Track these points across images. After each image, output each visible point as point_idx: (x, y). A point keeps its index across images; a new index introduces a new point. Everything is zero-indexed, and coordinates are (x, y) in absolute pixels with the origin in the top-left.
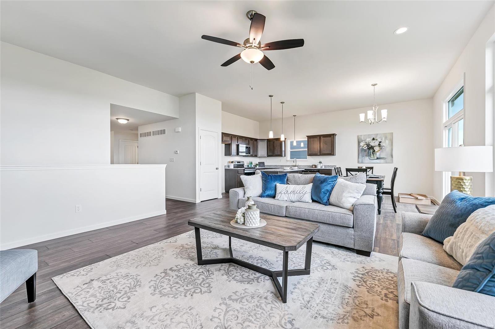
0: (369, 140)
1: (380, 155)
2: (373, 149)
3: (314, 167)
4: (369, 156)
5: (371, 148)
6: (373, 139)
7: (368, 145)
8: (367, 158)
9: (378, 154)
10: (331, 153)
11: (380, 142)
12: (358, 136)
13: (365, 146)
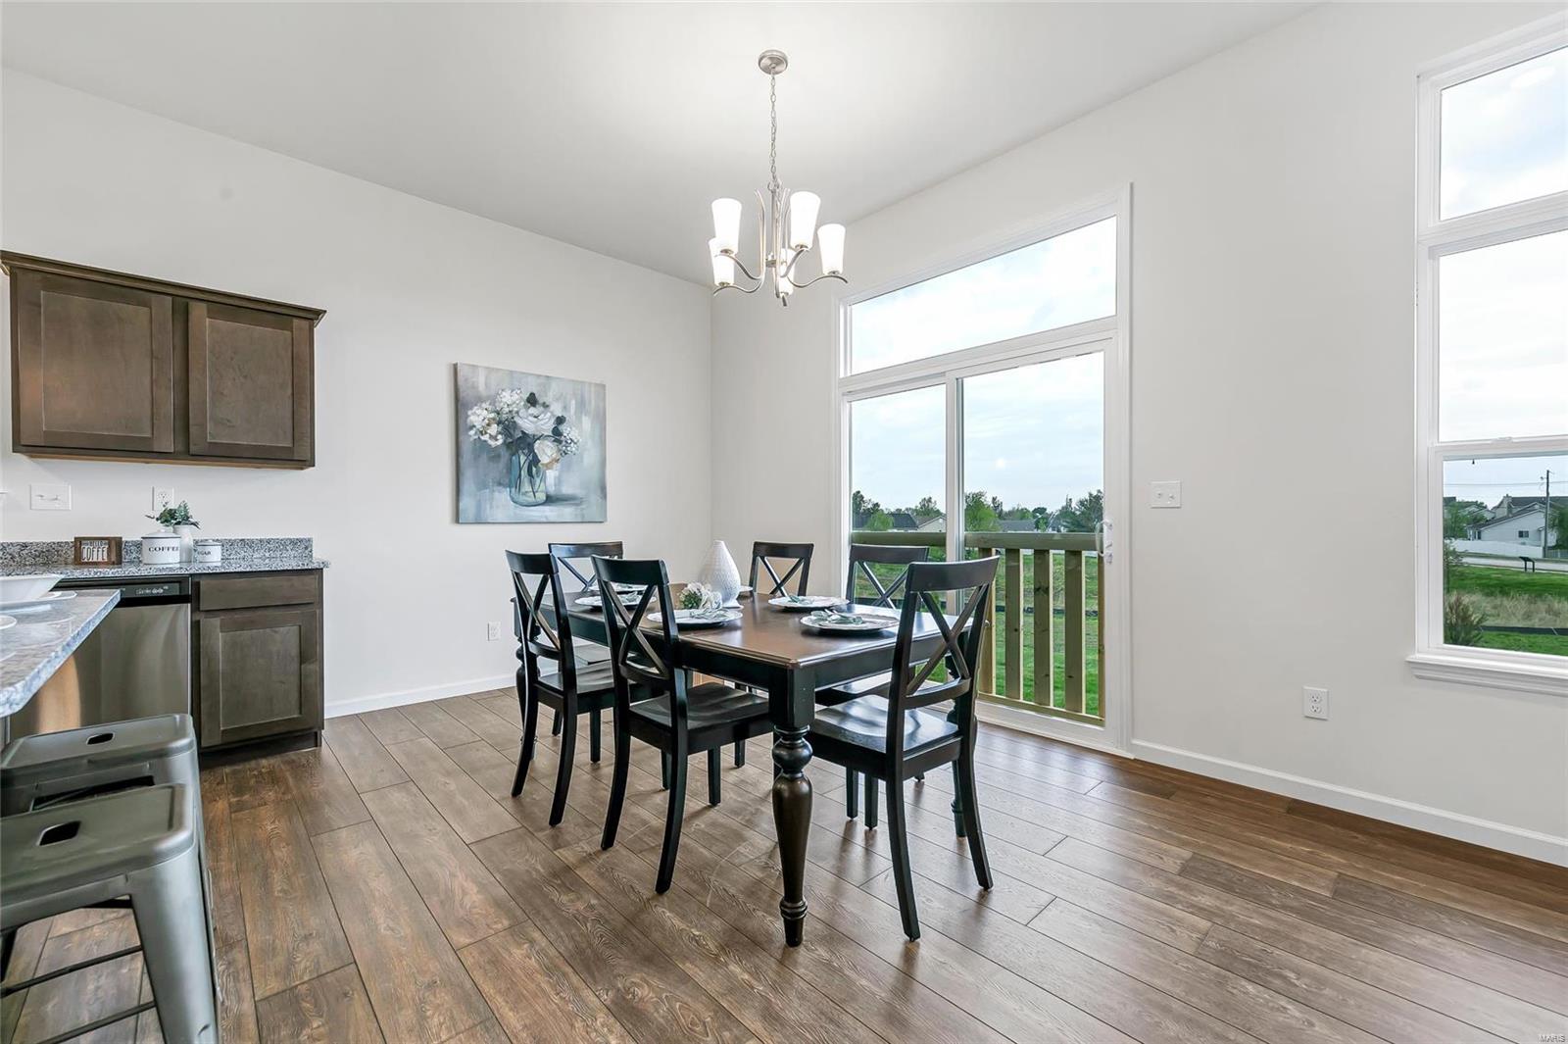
0: (511, 399)
1: (559, 481)
2: (530, 447)
3: (100, 554)
4: (510, 487)
5: (520, 442)
6: (532, 400)
7: (508, 426)
8: (503, 496)
9: (551, 475)
10: (290, 450)
11: (560, 420)
12: (455, 366)
13: (494, 429)
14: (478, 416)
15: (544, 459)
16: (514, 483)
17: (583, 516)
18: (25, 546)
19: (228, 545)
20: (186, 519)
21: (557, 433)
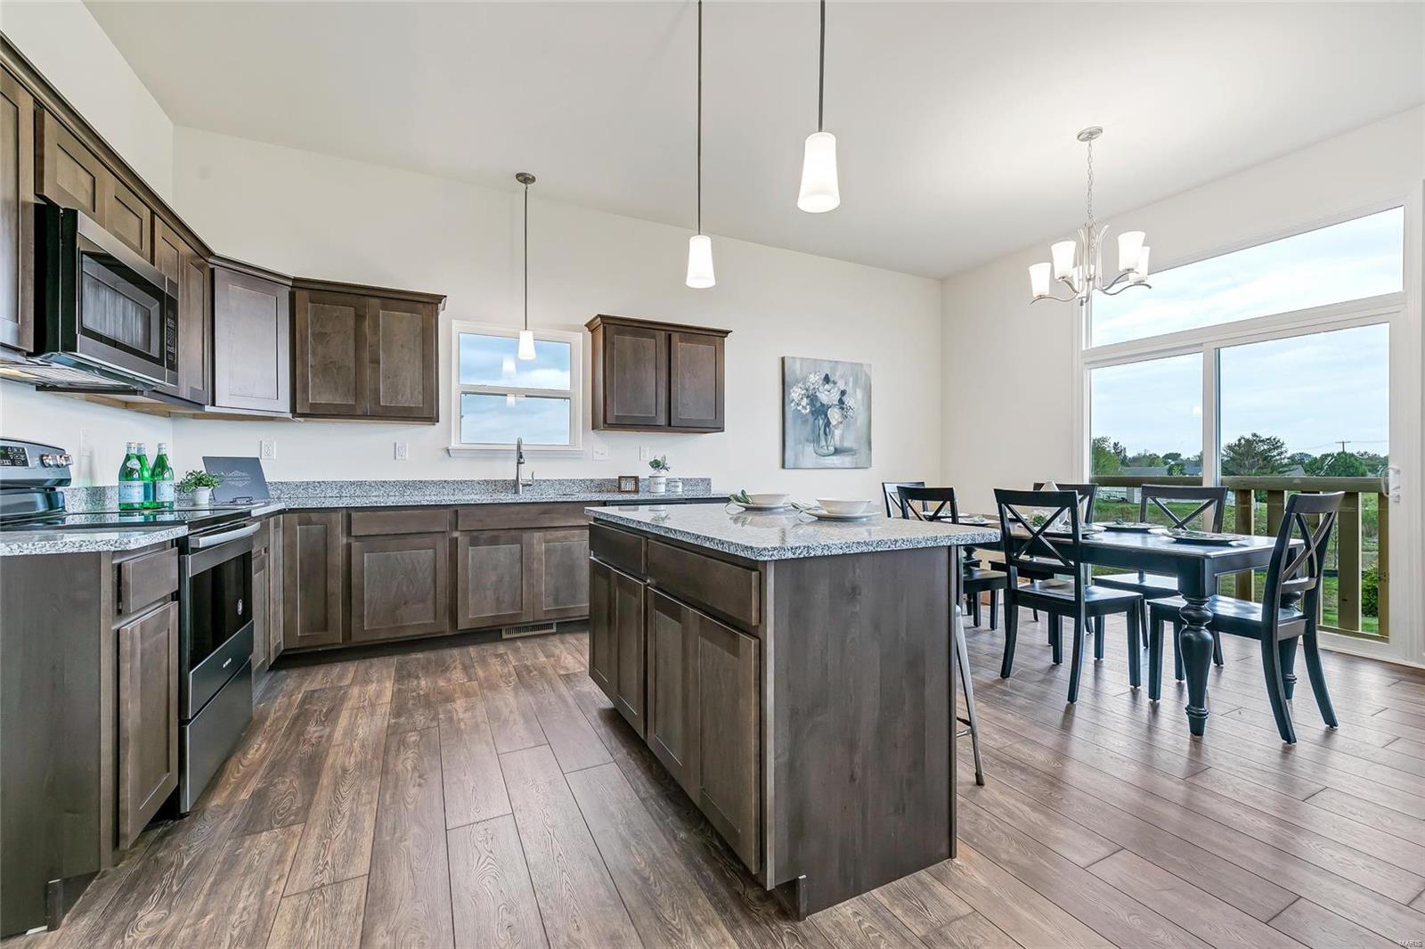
0: (815, 379)
1: (842, 438)
2: (826, 414)
4: (813, 442)
5: (820, 410)
7: (813, 399)
8: (809, 449)
9: (838, 433)
10: (713, 422)
11: (843, 393)
12: (783, 359)
13: (805, 401)
14: (796, 393)
15: (834, 422)
16: (817, 440)
17: (857, 463)
18: (592, 481)
19: (685, 482)
20: (664, 467)
21: (841, 402)
